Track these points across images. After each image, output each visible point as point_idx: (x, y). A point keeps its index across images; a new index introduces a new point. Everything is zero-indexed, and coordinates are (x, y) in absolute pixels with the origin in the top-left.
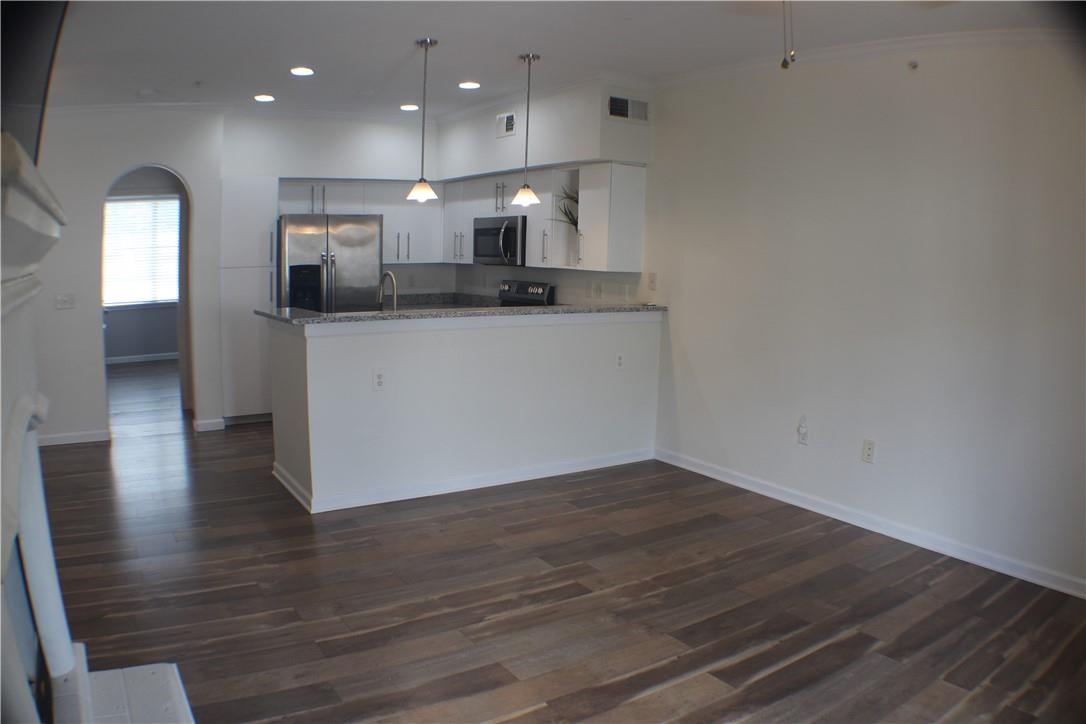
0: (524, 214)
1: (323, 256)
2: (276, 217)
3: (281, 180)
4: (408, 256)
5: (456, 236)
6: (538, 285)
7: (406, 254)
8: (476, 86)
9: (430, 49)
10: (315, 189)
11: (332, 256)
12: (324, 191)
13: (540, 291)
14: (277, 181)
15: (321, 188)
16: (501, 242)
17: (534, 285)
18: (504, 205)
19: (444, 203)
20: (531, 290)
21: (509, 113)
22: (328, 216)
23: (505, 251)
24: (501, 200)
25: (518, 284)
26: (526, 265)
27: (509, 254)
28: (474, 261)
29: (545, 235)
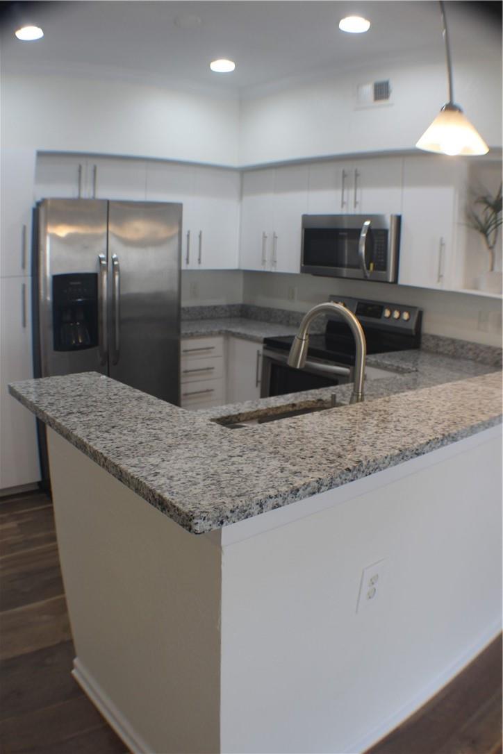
0: (399, 213)
1: (100, 259)
2: (32, 205)
3: (41, 154)
4: (199, 260)
5: (265, 237)
6: (402, 308)
7: (197, 258)
10: (84, 167)
11: (114, 260)
12: (95, 171)
13: (406, 316)
14: (34, 155)
15: (90, 168)
16: (363, 249)
17: (393, 307)
18: (358, 200)
19: (241, 195)
20: (387, 313)
21: (381, 78)
22: (108, 202)
23: (368, 261)
24: (352, 192)
25: (359, 303)
26: (401, 281)
27: (372, 265)
28: (303, 270)
29: (442, 245)
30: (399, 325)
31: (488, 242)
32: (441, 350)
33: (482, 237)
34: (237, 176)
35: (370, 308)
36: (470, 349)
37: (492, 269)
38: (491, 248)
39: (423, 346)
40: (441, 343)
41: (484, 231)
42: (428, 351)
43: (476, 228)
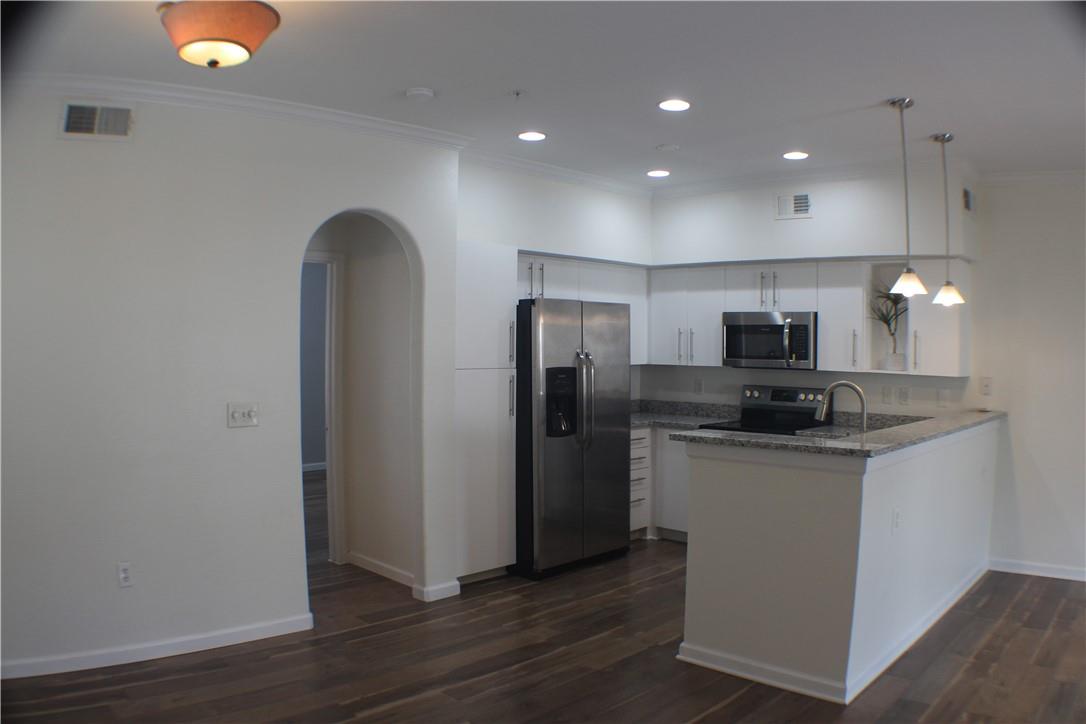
0: (815, 311)
3: (521, 252)
5: (680, 334)
6: (817, 391)
8: (804, 156)
9: (906, 111)
12: (542, 269)
13: (819, 398)
14: (516, 253)
15: (539, 266)
16: (786, 342)
17: (807, 391)
18: (776, 299)
19: (649, 292)
20: (802, 396)
21: (801, 192)
22: (582, 302)
23: (791, 352)
24: (770, 292)
25: (773, 392)
26: (819, 369)
27: (794, 356)
28: (725, 363)
29: (855, 335)
30: (805, 405)
31: (890, 331)
32: (852, 424)
33: (885, 326)
34: (644, 272)
35: (785, 394)
36: (878, 420)
37: (895, 352)
38: (893, 334)
39: (835, 422)
40: (851, 418)
41: (886, 320)
42: (840, 425)
43: (880, 319)
